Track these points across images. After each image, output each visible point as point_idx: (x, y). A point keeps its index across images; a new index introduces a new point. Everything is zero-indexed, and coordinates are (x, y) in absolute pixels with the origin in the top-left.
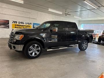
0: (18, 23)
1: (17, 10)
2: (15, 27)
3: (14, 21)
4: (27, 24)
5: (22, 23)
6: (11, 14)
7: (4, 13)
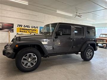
0: (23, 27)
1: (23, 13)
2: (20, 31)
3: (19, 24)
4: (34, 28)
5: (27, 26)
6: (16, 17)
7: (8, 16)
